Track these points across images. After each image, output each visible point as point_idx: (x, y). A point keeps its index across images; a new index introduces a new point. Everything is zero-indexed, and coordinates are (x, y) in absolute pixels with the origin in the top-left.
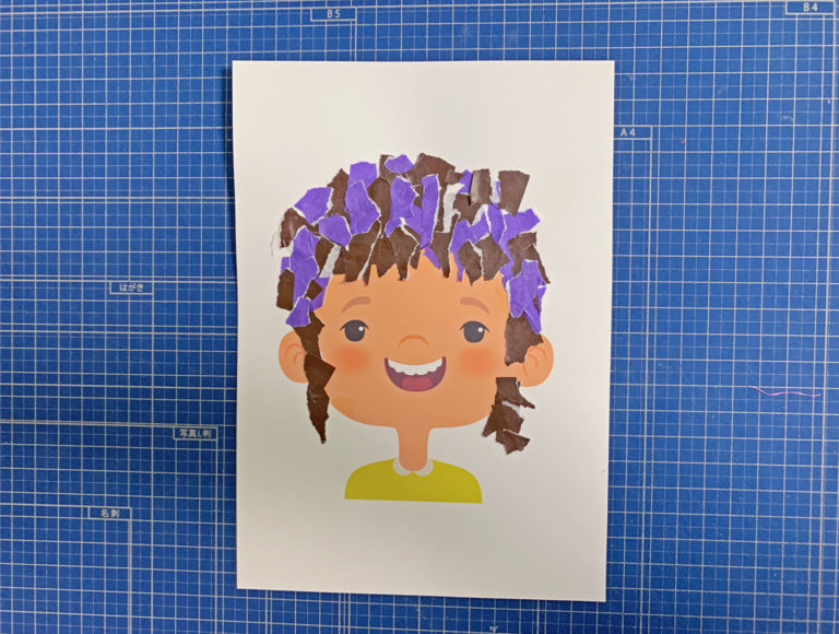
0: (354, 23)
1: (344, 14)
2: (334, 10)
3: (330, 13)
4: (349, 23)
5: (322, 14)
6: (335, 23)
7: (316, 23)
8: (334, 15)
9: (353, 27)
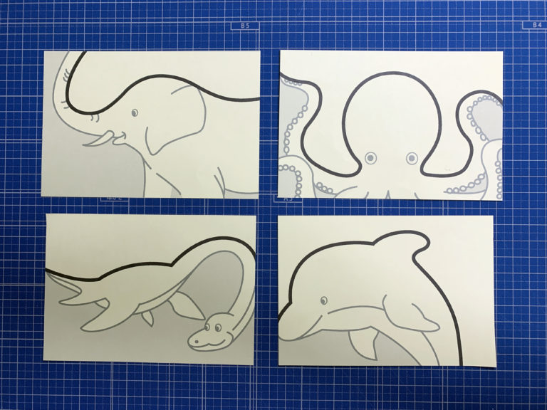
0: (258, 31)
1: (252, 26)
2: (245, 24)
3: (243, 25)
4: (255, 31)
5: (238, 26)
6: (247, 31)
7: (234, 31)
8: (246, 26)
9: (258, 34)
